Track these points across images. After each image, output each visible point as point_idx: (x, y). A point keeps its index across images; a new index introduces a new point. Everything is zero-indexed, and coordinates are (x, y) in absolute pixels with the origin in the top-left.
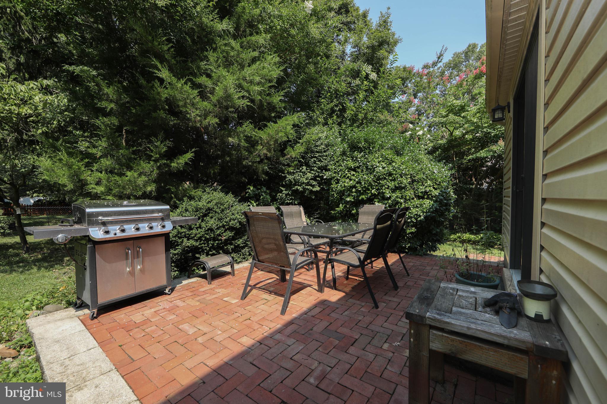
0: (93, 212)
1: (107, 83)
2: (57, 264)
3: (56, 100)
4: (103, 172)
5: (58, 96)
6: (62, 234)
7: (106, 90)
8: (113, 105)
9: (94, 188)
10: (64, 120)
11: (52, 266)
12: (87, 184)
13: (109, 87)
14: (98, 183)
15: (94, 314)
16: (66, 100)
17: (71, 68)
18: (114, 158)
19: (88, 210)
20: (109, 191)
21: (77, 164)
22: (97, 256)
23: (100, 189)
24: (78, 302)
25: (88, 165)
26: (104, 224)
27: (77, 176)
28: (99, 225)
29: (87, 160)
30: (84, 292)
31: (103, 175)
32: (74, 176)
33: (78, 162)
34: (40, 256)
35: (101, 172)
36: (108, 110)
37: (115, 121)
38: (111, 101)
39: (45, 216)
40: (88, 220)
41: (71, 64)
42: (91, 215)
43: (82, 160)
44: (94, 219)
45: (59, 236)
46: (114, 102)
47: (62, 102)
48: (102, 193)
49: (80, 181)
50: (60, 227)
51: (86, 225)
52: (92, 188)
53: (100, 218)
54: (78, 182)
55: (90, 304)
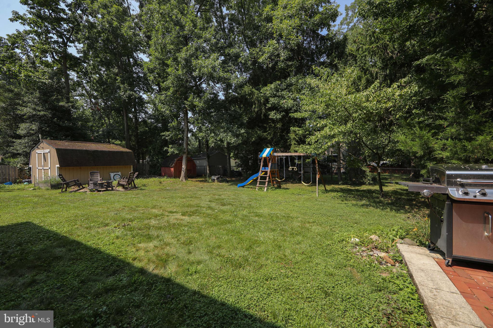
0: (452, 175)
1: (456, 59)
2: (402, 209)
3: (409, 91)
4: (450, 139)
5: (411, 87)
6: (427, 189)
7: (454, 65)
8: (461, 77)
9: (440, 154)
10: (413, 104)
11: (399, 210)
12: (434, 151)
13: (458, 61)
14: (444, 149)
15: (449, 262)
16: (417, 88)
17: (418, 62)
18: (460, 125)
19: (448, 172)
20: (454, 155)
21: (427, 134)
22: (454, 214)
23: (445, 154)
24: (432, 245)
25: (434, 135)
26: (462, 185)
27: (426, 145)
28: (457, 186)
29: (433, 131)
30: (439, 240)
31: (449, 142)
32: (423, 145)
33: (428, 133)
34: (390, 201)
35: (447, 140)
36: (457, 82)
37: (463, 90)
38: (460, 73)
39: (387, 174)
40: (447, 181)
41: (418, 60)
42: (450, 176)
43: (429, 131)
44: (453, 180)
45: (425, 191)
46: (462, 73)
47: (413, 90)
48: (447, 157)
49: (429, 148)
50: (422, 184)
51: (446, 185)
52: (439, 154)
53: (459, 180)
54: (427, 149)
55: (446, 253)
